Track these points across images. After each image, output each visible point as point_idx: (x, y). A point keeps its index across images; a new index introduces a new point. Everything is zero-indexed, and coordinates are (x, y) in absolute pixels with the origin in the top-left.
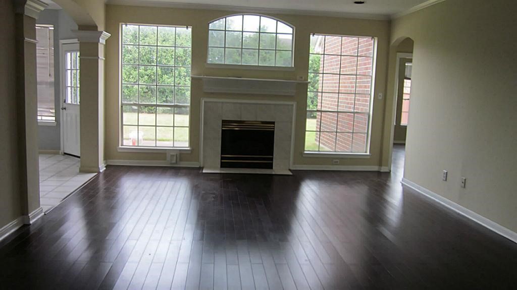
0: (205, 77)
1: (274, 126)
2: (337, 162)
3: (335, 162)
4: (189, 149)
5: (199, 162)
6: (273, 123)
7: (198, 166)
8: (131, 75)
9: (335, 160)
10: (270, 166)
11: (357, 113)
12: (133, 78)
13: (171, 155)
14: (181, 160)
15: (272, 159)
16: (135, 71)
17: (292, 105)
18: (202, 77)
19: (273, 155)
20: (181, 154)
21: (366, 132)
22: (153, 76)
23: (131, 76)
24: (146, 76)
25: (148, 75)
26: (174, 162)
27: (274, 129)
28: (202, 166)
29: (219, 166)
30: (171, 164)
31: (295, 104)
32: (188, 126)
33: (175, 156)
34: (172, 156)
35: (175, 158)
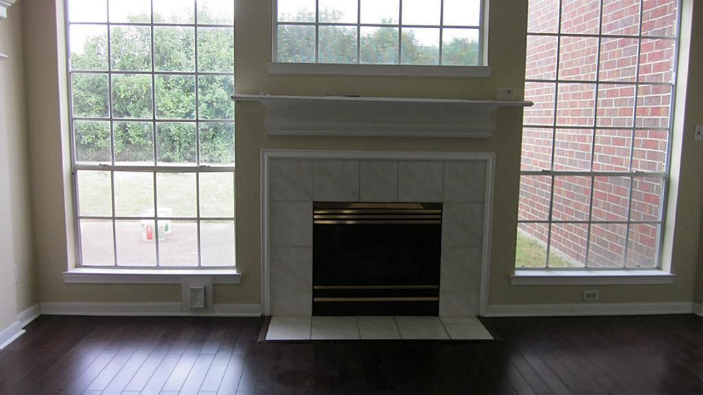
0: (268, 96)
1: (441, 214)
2: (594, 295)
3: (588, 296)
4: (234, 272)
5: (260, 303)
6: (439, 206)
7: (259, 315)
8: (182, 102)
9: (586, 292)
10: (432, 310)
11: (638, 174)
12: (183, 107)
13: (192, 289)
14: (216, 300)
15: (436, 293)
16: (187, 95)
17: (485, 162)
18: (261, 96)
19: (438, 283)
20: (215, 286)
21: (660, 219)
22: (215, 104)
23: (181, 104)
24: (204, 104)
25: (207, 102)
26: (199, 305)
27: (441, 219)
28: (267, 314)
29: (310, 312)
30: (193, 309)
31: (490, 157)
32: (233, 217)
33: (203, 291)
34: (194, 291)
35: (201, 296)
